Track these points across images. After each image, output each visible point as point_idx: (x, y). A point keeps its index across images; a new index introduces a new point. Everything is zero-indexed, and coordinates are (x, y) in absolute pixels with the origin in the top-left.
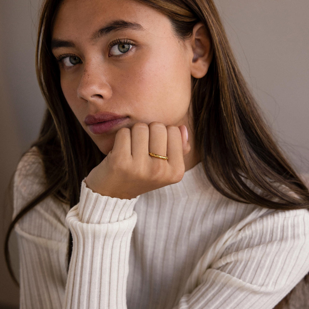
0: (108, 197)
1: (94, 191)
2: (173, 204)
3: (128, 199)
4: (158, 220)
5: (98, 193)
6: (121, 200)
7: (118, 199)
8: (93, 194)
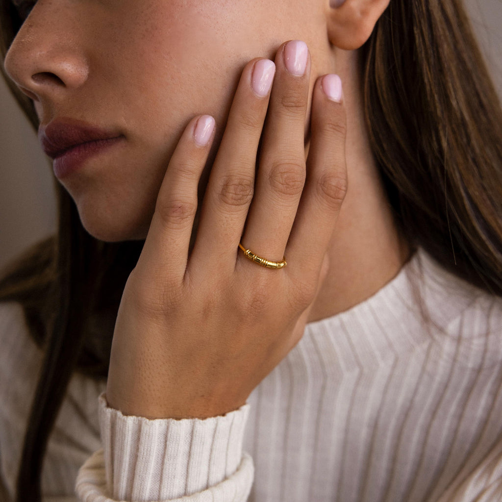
0: (166, 420)
1: (126, 414)
2: (323, 388)
3: (220, 415)
4: (287, 428)
5: (137, 416)
6: (201, 421)
7: (194, 420)
8: (124, 420)
